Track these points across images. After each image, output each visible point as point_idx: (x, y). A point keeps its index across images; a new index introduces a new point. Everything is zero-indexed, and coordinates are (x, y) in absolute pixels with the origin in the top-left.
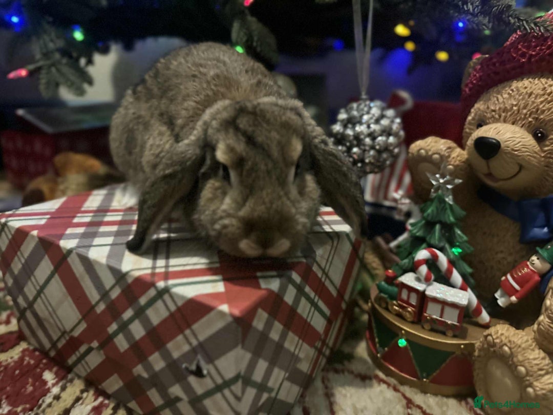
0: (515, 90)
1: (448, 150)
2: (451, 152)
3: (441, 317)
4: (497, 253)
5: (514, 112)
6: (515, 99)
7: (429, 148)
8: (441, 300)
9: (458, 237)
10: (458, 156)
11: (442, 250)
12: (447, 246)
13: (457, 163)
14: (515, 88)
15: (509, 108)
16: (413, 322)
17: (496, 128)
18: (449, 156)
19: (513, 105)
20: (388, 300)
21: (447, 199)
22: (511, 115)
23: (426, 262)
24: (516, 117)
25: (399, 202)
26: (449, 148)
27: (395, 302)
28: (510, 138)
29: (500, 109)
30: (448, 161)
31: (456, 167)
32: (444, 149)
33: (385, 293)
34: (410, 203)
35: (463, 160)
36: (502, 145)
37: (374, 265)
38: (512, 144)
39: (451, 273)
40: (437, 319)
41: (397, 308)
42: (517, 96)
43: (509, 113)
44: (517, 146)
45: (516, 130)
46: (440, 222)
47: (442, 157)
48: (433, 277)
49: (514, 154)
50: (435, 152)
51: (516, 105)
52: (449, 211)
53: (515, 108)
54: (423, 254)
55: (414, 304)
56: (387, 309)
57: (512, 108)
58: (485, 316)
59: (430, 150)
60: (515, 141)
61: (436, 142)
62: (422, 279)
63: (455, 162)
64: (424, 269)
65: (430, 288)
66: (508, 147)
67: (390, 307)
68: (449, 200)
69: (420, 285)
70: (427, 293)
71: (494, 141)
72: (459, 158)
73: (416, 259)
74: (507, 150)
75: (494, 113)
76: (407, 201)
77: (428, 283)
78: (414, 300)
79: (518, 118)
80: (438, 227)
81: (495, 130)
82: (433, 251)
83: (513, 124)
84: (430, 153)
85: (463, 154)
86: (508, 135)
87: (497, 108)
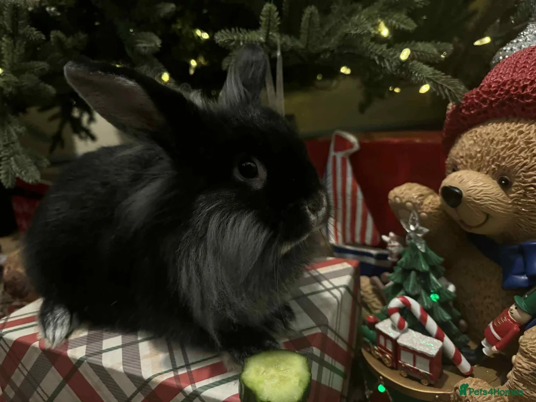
0: (478, 136)
1: (421, 198)
2: (423, 199)
3: (414, 365)
4: (485, 298)
5: (478, 159)
6: (479, 146)
7: (402, 196)
8: (411, 349)
9: (433, 284)
10: (430, 203)
11: (416, 298)
12: (423, 293)
13: (430, 210)
14: (479, 134)
15: (473, 154)
16: (392, 368)
17: (460, 176)
18: (422, 203)
19: (477, 152)
20: (371, 344)
21: (419, 247)
22: (476, 162)
23: (398, 310)
24: (480, 163)
25: (389, 244)
26: (421, 195)
27: (376, 348)
28: (470, 187)
29: (467, 155)
30: (421, 209)
31: (429, 214)
32: (415, 197)
33: (368, 339)
34: (399, 246)
35: (436, 207)
36: (464, 195)
37: (374, 305)
38: (474, 193)
39: (425, 320)
40: (411, 368)
41: (377, 353)
42: (481, 143)
43: (475, 160)
44: (478, 195)
45: (479, 178)
46: (414, 269)
47: (414, 204)
48: (406, 324)
49: (476, 203)
50: (407, 200)
51: (479, 152)
52: (421, 259)
53: (479, 155)
54: (395, 302)
55: (390, 350)
56: (370, 352)
57: (476, 155)
58: (465, 365)
59: (404, 198)
60: (476, 190)
61: (410, 189)
62: (396, 327)
63: (427, 209)
64: (397, 317)
65: (404, 335)
66: (470, 196)
67: (372, 352)
68: (421, 248)
69: (395, 332)
70: (399, 341)
71: (457, 191)
72: (431, 206)
73: (388, 307)
74: (469, 199)
75: (462, 159)
76: (397, 244)
77: (402, 331)
78: (390, 347)
79: (482, 166)
80: (413, 274)
81: (459, 179)
82: (406, 299)
83: (479, 170)
84: (404, 201)
85: (437, 201)
86: (471, 184)
87: (464, 155)
